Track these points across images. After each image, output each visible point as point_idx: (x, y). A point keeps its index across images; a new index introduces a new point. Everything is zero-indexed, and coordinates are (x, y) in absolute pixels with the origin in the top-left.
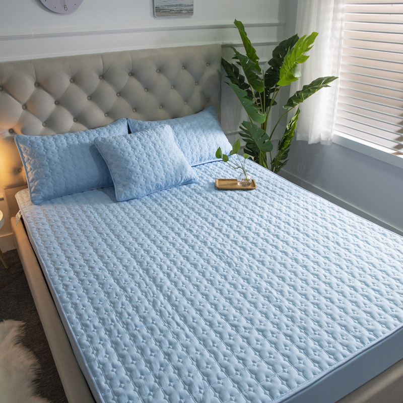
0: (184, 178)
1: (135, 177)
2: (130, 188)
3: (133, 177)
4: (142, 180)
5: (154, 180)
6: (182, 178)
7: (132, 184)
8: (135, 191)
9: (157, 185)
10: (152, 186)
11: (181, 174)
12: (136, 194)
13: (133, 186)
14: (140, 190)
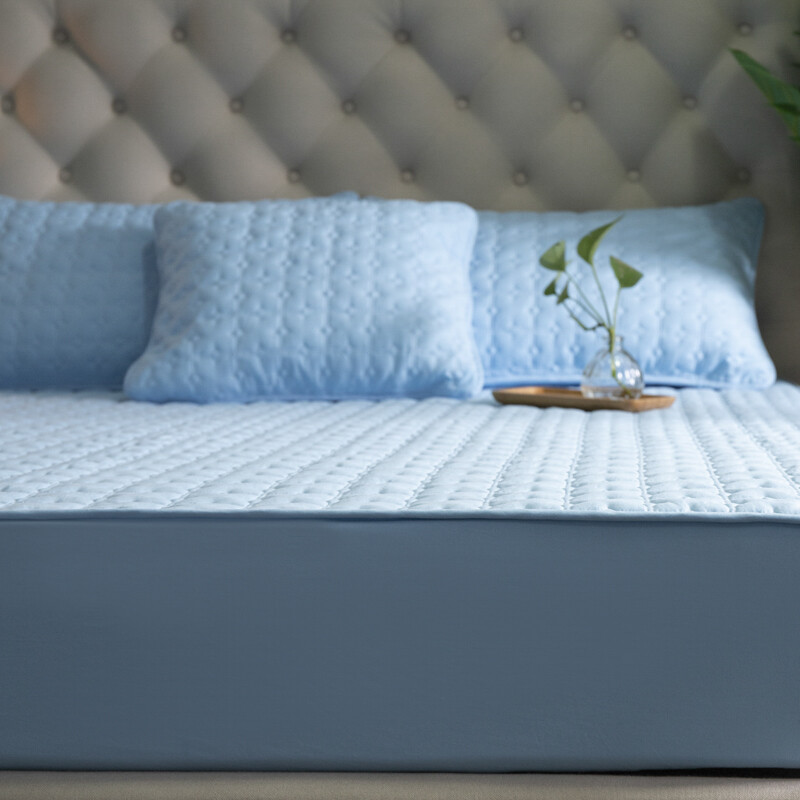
0: (409, 362)
1: (209, 317)
2: (177, 354)
3: (200, 320)
4: (228, 334)
5: (274, 341)
6: (398, 361)
7: (191, 339)
8: (190, 369)
9: (288, 366)
10: (265, 362)
11: (399, 346)
12: (191, 379)
13: (187, 347)
14: (210, 368)
